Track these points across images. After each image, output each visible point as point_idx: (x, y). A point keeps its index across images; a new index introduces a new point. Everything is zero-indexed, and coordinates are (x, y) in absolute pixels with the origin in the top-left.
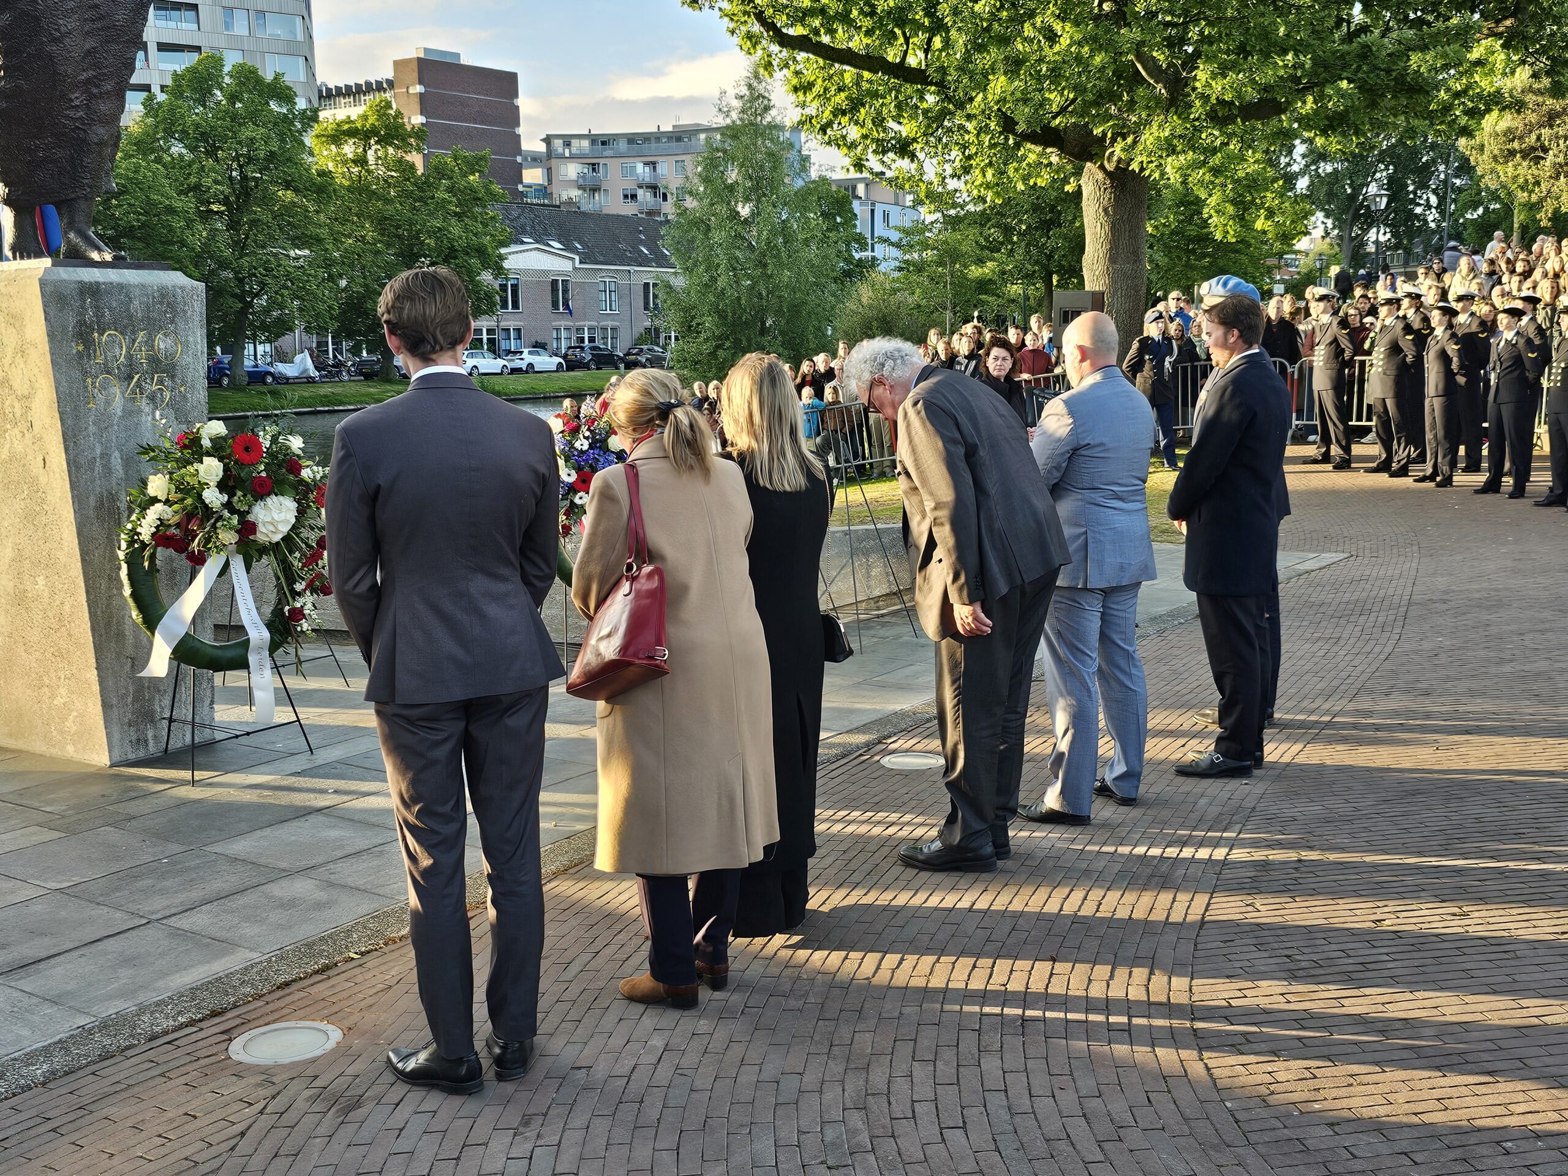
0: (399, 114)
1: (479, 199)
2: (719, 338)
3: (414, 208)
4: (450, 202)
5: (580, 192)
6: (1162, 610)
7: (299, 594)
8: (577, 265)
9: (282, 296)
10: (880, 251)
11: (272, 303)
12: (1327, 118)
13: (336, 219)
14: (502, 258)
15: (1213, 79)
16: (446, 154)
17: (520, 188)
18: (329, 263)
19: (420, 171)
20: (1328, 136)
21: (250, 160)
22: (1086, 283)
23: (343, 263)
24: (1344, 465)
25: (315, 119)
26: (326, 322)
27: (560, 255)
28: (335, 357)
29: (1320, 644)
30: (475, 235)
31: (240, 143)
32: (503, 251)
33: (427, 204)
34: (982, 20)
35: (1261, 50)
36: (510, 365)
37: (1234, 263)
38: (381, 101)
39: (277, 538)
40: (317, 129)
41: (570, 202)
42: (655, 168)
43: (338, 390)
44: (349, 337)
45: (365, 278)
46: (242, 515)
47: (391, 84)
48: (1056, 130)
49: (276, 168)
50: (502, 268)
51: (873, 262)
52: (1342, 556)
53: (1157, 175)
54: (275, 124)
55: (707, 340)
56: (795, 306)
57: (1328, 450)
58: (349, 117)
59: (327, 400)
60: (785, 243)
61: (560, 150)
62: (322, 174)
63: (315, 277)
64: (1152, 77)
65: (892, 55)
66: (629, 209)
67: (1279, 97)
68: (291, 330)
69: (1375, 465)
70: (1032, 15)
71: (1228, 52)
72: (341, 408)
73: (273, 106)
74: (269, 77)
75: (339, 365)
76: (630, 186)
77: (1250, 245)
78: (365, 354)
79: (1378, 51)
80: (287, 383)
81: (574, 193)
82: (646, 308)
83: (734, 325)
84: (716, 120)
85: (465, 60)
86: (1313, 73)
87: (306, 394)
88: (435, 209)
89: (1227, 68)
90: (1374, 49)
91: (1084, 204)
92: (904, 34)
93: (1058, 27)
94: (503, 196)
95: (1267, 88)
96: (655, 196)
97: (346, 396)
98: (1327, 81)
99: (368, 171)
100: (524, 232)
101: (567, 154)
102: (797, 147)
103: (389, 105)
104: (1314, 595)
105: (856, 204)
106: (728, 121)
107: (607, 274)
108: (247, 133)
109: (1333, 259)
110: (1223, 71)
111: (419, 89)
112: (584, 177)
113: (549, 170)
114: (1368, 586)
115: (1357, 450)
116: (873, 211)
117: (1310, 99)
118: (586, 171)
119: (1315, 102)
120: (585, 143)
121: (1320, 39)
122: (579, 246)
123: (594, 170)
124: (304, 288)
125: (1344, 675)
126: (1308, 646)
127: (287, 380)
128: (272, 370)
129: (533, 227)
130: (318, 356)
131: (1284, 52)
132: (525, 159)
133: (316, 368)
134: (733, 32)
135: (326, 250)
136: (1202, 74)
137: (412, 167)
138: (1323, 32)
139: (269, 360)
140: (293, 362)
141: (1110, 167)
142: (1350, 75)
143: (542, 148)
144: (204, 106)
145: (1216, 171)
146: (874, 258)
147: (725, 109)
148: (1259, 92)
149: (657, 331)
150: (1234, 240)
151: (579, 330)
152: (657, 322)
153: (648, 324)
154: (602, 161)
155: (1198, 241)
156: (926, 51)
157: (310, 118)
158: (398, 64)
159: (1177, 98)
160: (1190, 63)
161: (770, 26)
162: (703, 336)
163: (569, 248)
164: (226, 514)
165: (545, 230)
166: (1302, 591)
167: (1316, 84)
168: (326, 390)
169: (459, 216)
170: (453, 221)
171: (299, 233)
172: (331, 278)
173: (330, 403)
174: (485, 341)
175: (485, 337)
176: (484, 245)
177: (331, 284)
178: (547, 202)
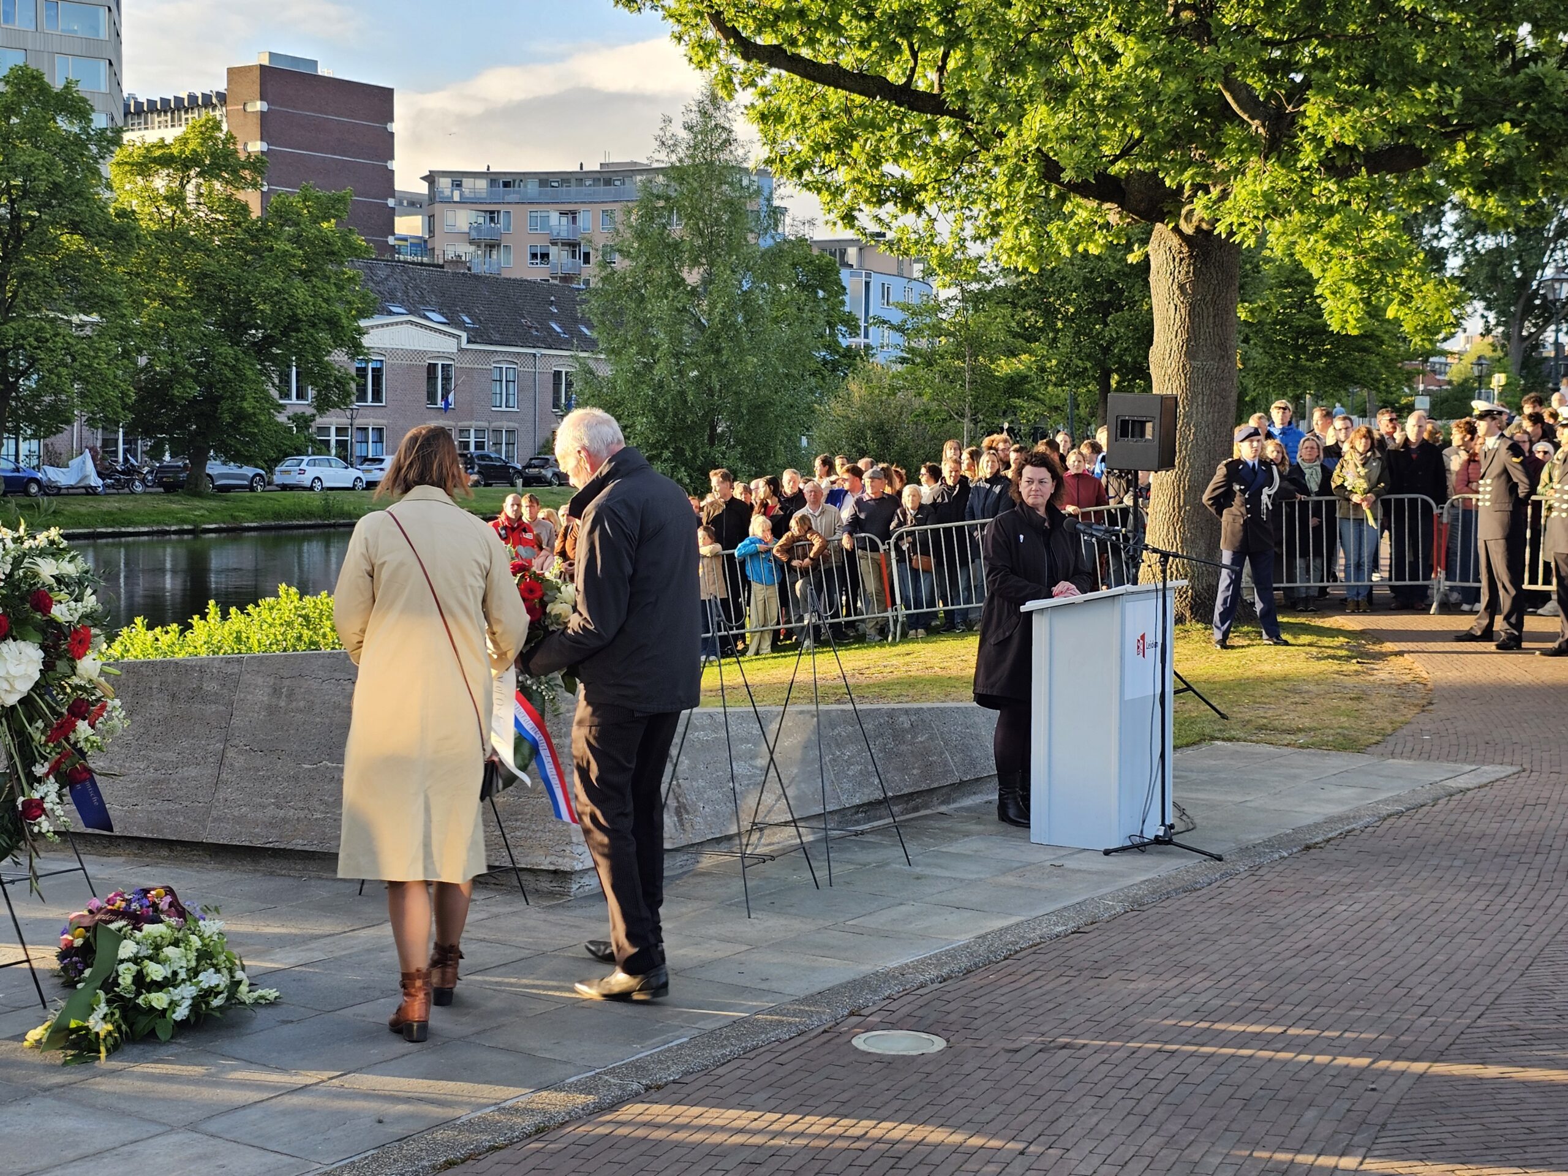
0: (231, 138)
1: (333, 253)
2: (653, 446)
3: (245, 263)
4: (294, 256)
5: (472, 248)
6: (1256, 837)
7: (39, 780)
8: (464, 345)
9: (59, 376)
10: (876, 336)
11: (44, 385)
12: (1485, 171)
13: (138, 275)
14: (360, 332)
15: (1328, 115)
16: (292, 193)
17: (391, 240)
18: (126, 334)
19: (256, 212)
20: (1485, 196)
22: (1154, 384)
23: (145, 334)
24: (1512, 644)
25: (117, 141)
26: (116, 413)
27: (440, 332)
28: (126, 460)
29: (1479, 892)
30: (326, 301)
32: (363, 323)
33: (262, 258)
34: (1016, 31)
35: (1394, 80)
37: (1361, 365)
38: (208, 120)
40: (119, 154)
41: (457, 261)
42: (574, 219)
43: (128, 504)
44: (147, 433)
45: (172, 354)
47: (222, 98)
48: (1115, 179)
49: (60, 205)
50: (360, 345)
51: (867, 352)
52: (1510, 770)
53: (1251, 242)
54: (63, 147)
56: (758, 407)
57: (1491, 624)
58: (162, 140)
59: (110, 518)
60: (747, 322)
61: (447, 192)
62: (122, 214)
63: (107, 352)
64: (1245, 112)
65: (894, 75)
66: (537, 273)
67: (1418, 143)
68: (69, 422)
69: (1556, 645)
70: (1083, 25)
71: (1349, 81)
72: (130, 530)
73: (61, 122)
74: (58, 85)
75: (131, 471)
76: (541, 243)
77: (1382, 342)
78: (167, 457)
79: (1552, 85)
80: (58, 494)
81: (466, 250)
82: (556, 404)
83: (674, 429)
84: (657, 156)
85: (323, 71)
86: (1463, 113)
87: (83, 510)
88: (273, 264)
89: (1347, 102)
90: (1547, 82)
91: (1152, 279)
92: (911, 46)
93: (1118, 42)
94: (367, 250)
95: (1401, 130)
96: (574, 257)
97: (138, 514)
98: (1483, 123)
99: (184, 212)
100: (393, 300)
101: (456, 197)
102: (766, 193)
103: (217, 126)
104: (1471, 823)
105: (845, 274)
106: (674, 158)
107: (504, 358)
109: (1497, 365)
110: (1344, 103)
111: (259, 106)
112: (478, 228)
113: (431, 217)
114: (1547, 814)
115: (1530, 623)
116: (868, 283)
117: (1461, 146)
118: (481, 220)
119: (1468, 150)
120: (482, 184)
121: (1474, 67)
122: (466, 320)
123: (492, 220)
124: (90, 366)
125: (1513, 937)
126: (1461, 895)
127: (58, 490)
128: (39, 475)
129: (406, 293)
130: (103, 459)
131: (1426, 83)
132: (399, 203)
133: (100, 474)
134: (680, 39)
135: (123, 316)
136: (1313, 109)
137: (245, 208)
138: (1478, 57)
139: (35, 462)
140: (67, 466)
141: (1188, 229)
142: (1513, 116)
143: (423, 188)
145: (1334, 239)
147: (671, 142)
148: (1391, 135)
150: (1355, 332)
151: (464, 431)
154: (503, 208)
155: (1312, 334)
156: (941, 69)
157: (111, 140)
158: (233, 74)
159: (1279, 140)
160: (1298, 94)
161: (731, 32)
163: (453, 321)
165: (422, 296)
166: (1453, 817)
167: (1470, 127)
168: (111, 504)
169: (305, 275)
170: (297, 281)
171: (86, 291)
172: (126, 353)
173: (114, 523)
174: (333, 443)
175: (333, 438)
176: (337, 315)
177: (126, 362)
178: (425, 260)
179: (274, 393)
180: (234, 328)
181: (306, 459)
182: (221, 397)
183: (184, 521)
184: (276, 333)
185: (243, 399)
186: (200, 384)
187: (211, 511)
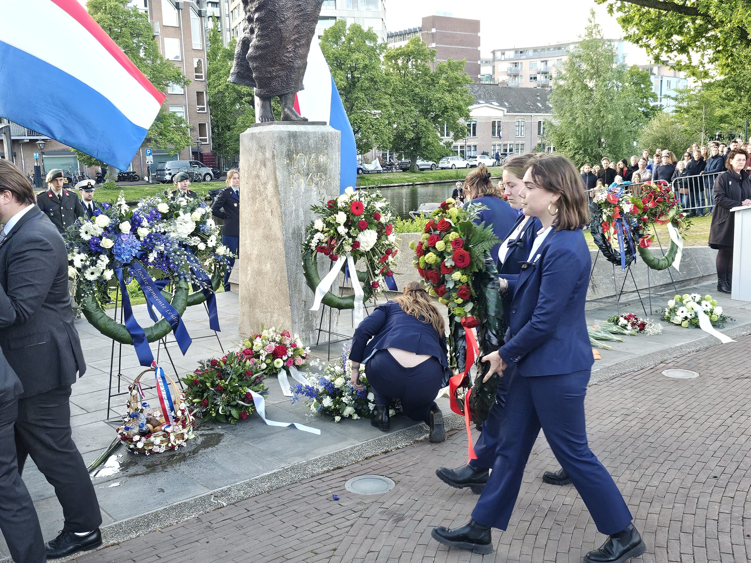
0: (423, 44)
1: (459, 83)
2: (576, 149)
3: (429, 88)
4: (446, 85)
5: (508, 77)
7: (377, 275)
8: (506, 114)
9: (368, 132)
10: (664, 102)
11: (363, 136)
13: (393, 95)
14: (469, 111)
16: (445, 62)
17: (479, 76)
18: (389, 117)
19: (433, 69)
21: (356, 69)
23: (396, 116)
25: (385, 48)
26: (387, 145)
27: (497, 109)
28: (390, 161)
30: (457, 100)
31: (352, 61)
32: (470, 107)
33: (435, 86)
36: (471, 164)
38: (415, 38)
39: (368, 249)
40: (386, 53)
41: (503, 82)
42: (546, 63)
43: (391, 176)
44: (397, 151)
45: (405, 123)
46: (354, 238)
47: (420, 29)
49: (367, 72)
50: (469, 116)
51: (661, 108)
54: (368, 52)
55: (570, 150)
56: (616, 132)
58: (401, 46)
59: (385, 181)
61: (499, 57)
62: (387, 74)
63: (383, 123)
66: (532, 85)
68: (371, 148)
72: (392, 185)
73: (367, 43)
74: (366, 30)
75: (391, 164)
76: (533, 73)
78: (403, 159)
80: (368, 173)
82: (539, 134)
83: (584, 142)
87: (377, 178)
88: (439, 89)
94: (471, 81)
96: (546, 78)
97: (394, 179)
99: (408, 72)
100: (480, 98)
101: (502, 59)
103: (419, 40)
105: (652, 79)
107: (520, 117)
108: (355, 56)
111: (433, 31)
112: (511, 69)
113: (494, 67)
116: (661, 81)
118: (512, 67)
120: (512, 53)
122: (507, 104)
123: (516, 66)
124: (378, 129)
127: (368, 172)
128: (362, 167)
129: (485, 95)
130: (382, 160)
132: (482, 62)
133: (382, 166)
135: (389, 110)
137: (428, 69)
139: (361, 162)
140: (371, 164)
143: (490, 57)
144: (337, 44)
146: (661, 106)
149: (544, 145)
151: (505, 145)
152: (544, 141)
153: (539, 142)
154: (520, 61)
157: (383, 47)
158: (424, 20)
162: (568, 148)
163: (501, 105)
164: (347, 237)
165: (491, 96)
168: (385, 176)
169: (449, 91)
170: (447, 94)
171: (376, 102)
172: (390, 124)
173: (387, 183)
174: (459, 152)
175: (459, 150)
176: (461, 105)
177: (390, 126)
178: (492, 83)
179: (439, 135)
180: (425, 113)
181: (450, 158)
182: (421, 137)
183: (410, 182)
184: (440, 113)
185: (429, 137)
186: (414, 133)
187: (418, 178)
